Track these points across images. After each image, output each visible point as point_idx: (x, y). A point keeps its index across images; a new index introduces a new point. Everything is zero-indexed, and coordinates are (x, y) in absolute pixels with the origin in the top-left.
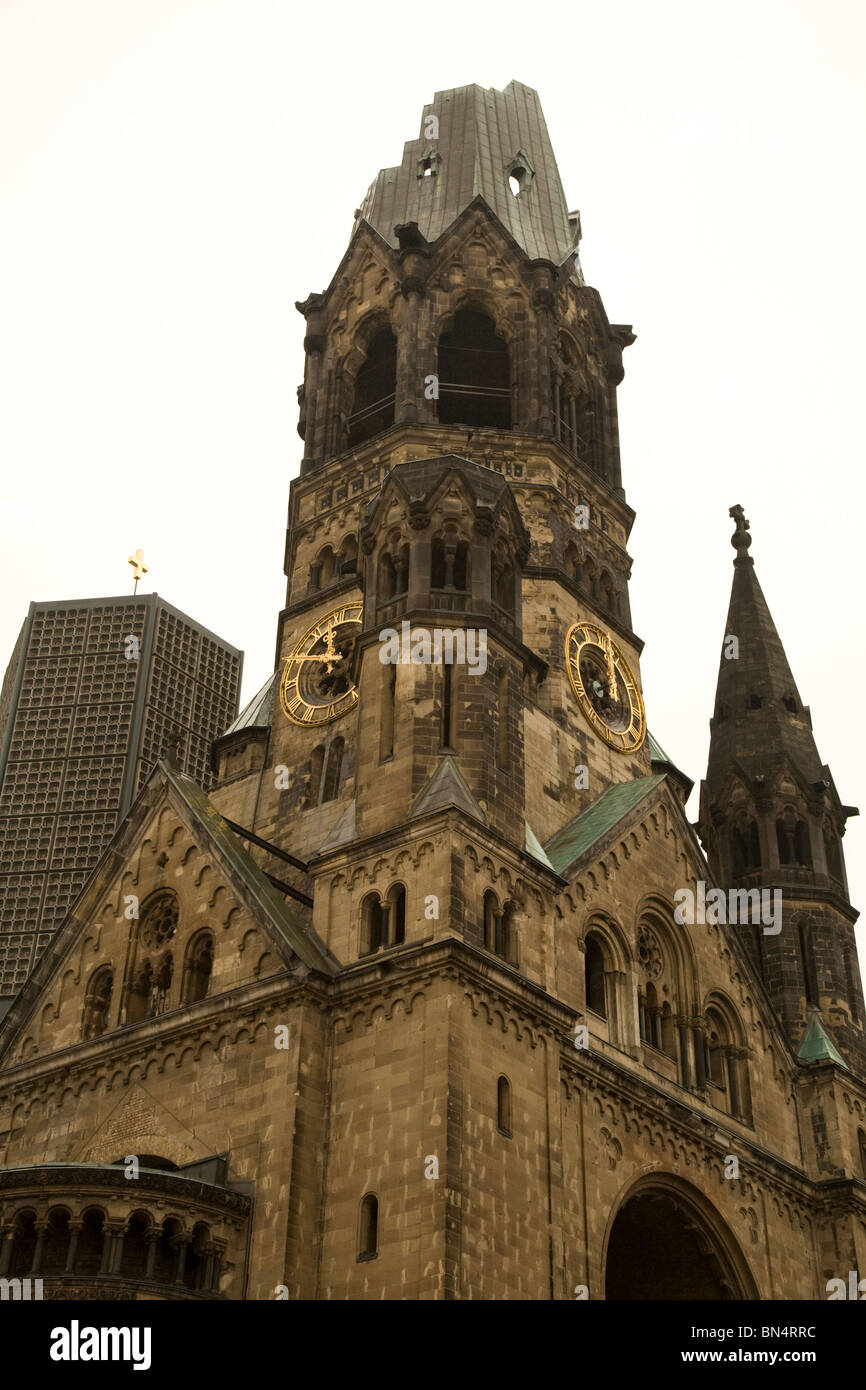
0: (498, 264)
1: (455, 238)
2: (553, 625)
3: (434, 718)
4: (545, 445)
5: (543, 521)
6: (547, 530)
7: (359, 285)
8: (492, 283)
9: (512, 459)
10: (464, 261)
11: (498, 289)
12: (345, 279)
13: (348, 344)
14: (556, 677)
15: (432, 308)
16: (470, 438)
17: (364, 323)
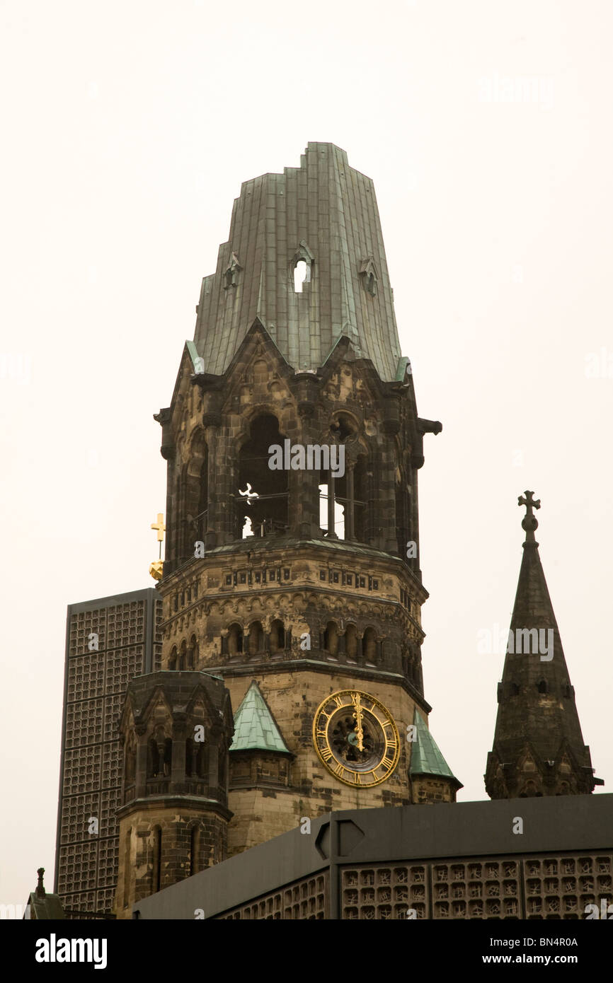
0: (274, 378)
1: (240, 365)
2: (303, 710)
3: (147, 878)
4: (302, 551)
5: (302, 617)
6: (304, 625)
7: (190, 399)
8: (272, 396)
9: (281, 566)
10: (251, 381)
11: (276, 402)
12: (180, 395)
13: (187, 453)
14: (303, 753)
15: (227, 433)
16: (249, 557)
17: (195, 434)
